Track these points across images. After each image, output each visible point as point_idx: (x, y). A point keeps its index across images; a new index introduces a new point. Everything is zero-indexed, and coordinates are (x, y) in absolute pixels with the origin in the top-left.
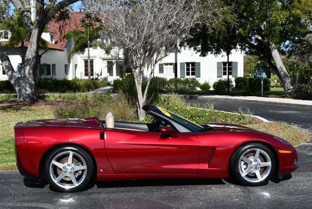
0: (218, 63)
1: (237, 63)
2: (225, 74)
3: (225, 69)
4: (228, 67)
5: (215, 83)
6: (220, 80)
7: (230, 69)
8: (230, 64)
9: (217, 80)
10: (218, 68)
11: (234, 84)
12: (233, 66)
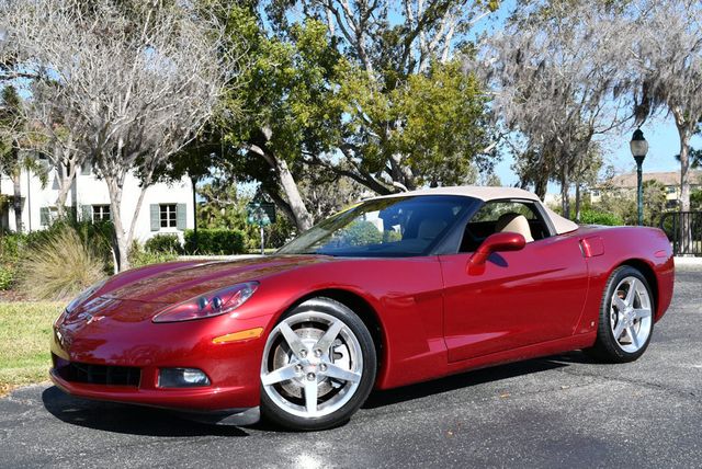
0: (151, 205)
1: (185, 205)
2: (164, 224)
3: (164, 216)
4: (168, 213)
5: (148, 242)
6: (158, 237)
7: (173, 216)
8: (173, 207)
9: (152, 235)
10: (152, 215)
11: (182, 242)
12: (178, 212)
